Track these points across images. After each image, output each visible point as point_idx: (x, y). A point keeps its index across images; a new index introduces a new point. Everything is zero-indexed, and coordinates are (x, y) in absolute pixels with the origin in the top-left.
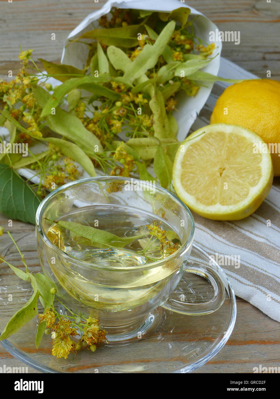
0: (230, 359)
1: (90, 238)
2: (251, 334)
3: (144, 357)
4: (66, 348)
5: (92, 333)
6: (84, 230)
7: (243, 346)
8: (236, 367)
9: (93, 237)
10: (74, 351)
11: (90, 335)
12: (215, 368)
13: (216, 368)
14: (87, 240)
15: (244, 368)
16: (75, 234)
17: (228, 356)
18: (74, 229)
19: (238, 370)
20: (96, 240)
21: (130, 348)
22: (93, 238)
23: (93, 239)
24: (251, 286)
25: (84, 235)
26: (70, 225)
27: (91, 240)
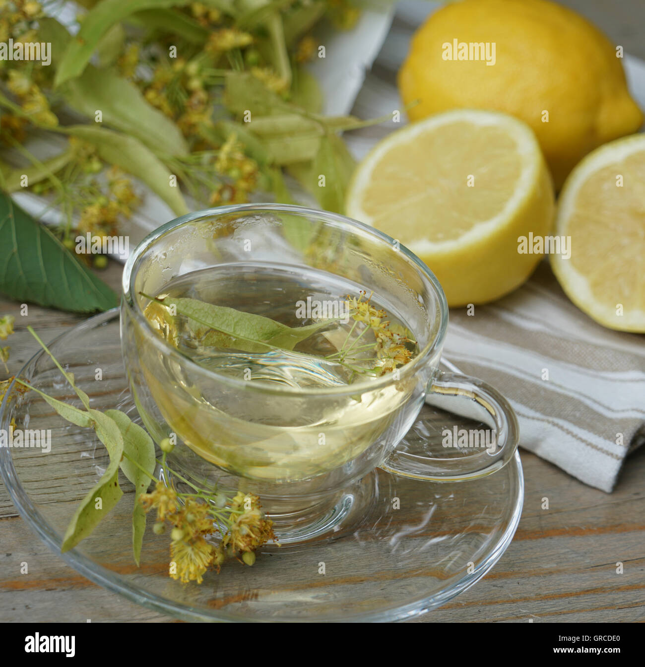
0: (519, 568)
1: (228, 330)
2: (550, 516)
3: (352, 572)
4: (198, 561)
5: (249, 525)
6: (216, 315)
7: (540, 540)
8: (534, 583)
9: (234, 328)
10: (216, 566)
11: (246, 530)
12: (495, 588)
13: (497, 588)
14: (223, 335)
15: (550, 584)
16: (198, 324)
17: (515, 562)
18: (196, 313)
19: (540, 588)
20: (241, 335)
21: (320, 556)
22: (234, 331)
23: (235, 334)
24: (538, 419)
25: (216, 326)
26: (187, 306)
27: (230, 336)
